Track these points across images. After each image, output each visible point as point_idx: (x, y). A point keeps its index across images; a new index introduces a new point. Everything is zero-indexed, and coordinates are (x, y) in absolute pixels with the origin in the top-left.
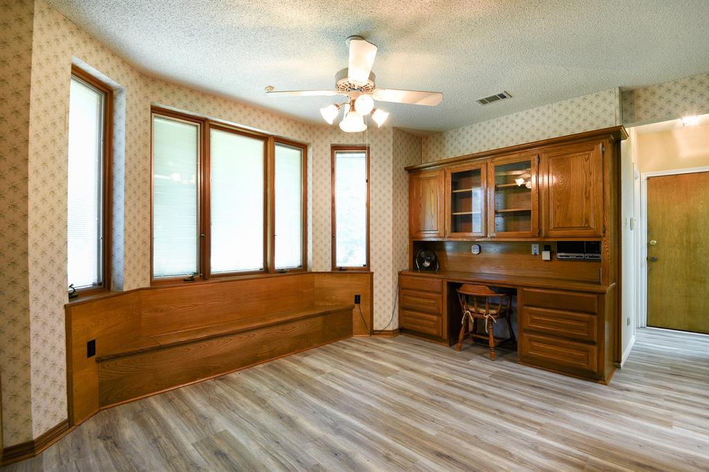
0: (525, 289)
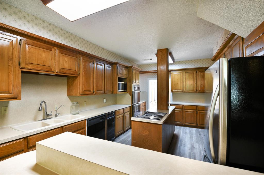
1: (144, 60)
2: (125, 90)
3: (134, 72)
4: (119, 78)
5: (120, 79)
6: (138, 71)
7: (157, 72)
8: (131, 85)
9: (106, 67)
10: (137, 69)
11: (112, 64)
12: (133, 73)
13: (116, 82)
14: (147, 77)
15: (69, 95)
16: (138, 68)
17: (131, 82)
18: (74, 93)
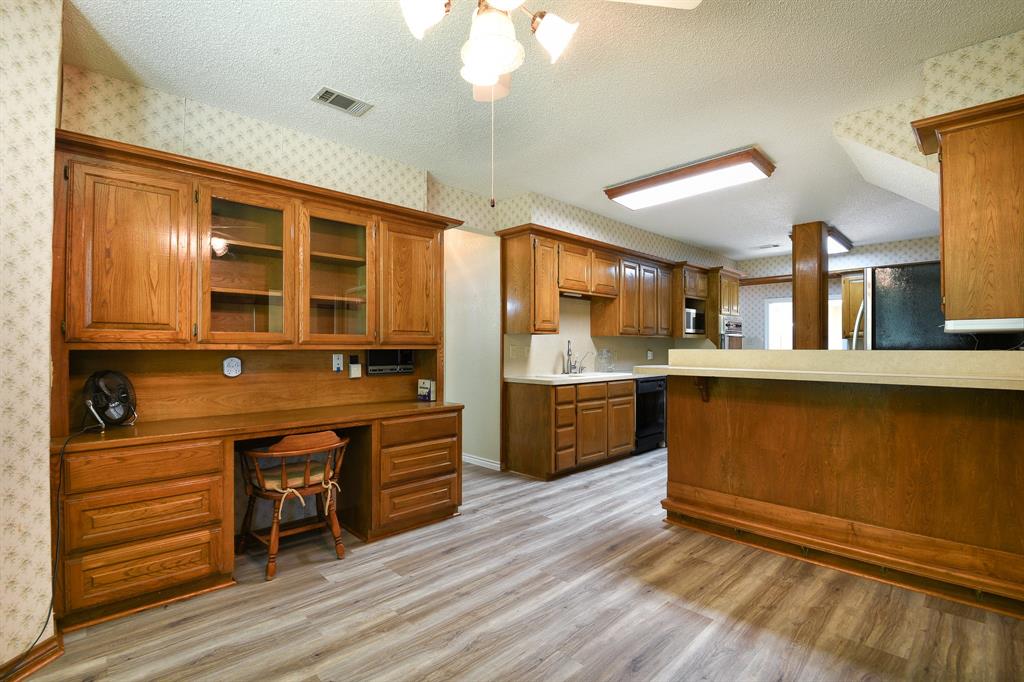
0: (384, 423)
1: (756, 248)
2: (702, 331)
3: (725, 281)
4: (687, 300)
5: (690, 303)
6: (735, 279)
7: (792, 279)
8: (717, 317)
9: (642, 271)
10: (733, 273)
11: (669, 267)
12: (723, 287)
13: (681, 309)
14: (763, 295)
15: (595, 336)
16: (735, 271)
17: (717, 309)
18: (606, 331)
